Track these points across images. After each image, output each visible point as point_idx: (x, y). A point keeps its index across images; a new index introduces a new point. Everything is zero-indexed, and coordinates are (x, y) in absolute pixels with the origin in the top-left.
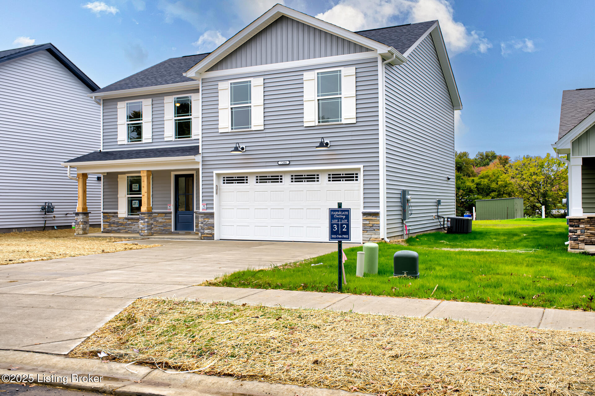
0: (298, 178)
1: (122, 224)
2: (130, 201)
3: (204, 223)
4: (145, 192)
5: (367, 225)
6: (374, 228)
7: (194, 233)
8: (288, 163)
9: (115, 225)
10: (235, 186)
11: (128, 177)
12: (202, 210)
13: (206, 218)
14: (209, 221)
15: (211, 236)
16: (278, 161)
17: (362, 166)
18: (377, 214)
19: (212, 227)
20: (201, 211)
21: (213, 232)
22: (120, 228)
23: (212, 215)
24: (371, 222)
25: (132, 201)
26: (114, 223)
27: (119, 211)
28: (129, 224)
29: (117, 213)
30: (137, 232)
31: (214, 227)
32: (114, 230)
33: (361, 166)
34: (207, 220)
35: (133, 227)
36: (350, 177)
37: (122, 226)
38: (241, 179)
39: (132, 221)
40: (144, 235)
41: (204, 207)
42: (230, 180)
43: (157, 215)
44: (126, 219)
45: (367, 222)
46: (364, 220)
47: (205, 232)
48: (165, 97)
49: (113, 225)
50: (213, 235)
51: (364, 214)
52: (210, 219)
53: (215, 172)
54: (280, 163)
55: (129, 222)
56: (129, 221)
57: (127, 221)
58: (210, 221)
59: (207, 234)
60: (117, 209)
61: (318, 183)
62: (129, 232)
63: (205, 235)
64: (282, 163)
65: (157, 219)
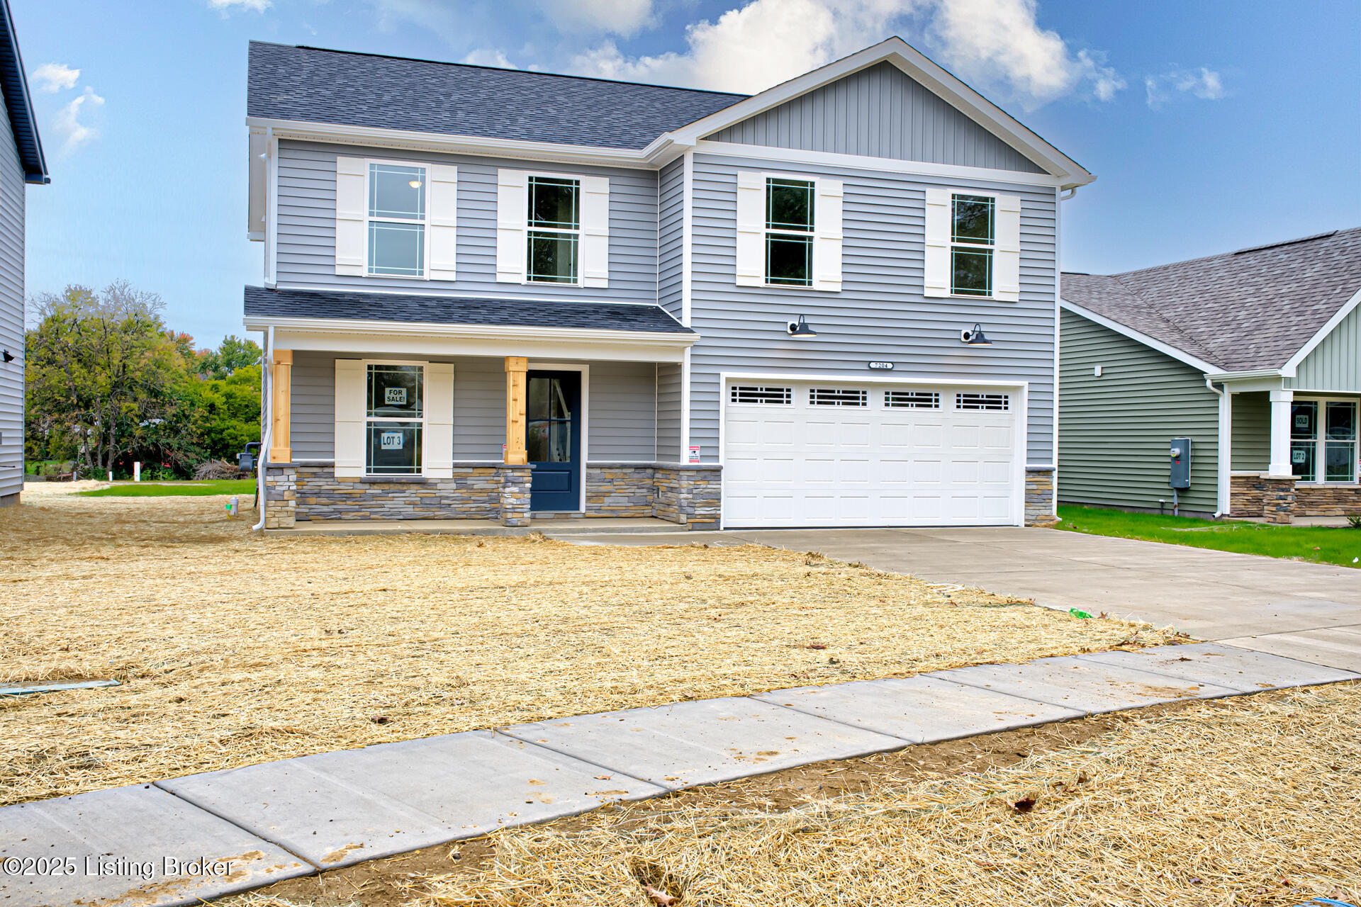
0: (900, 398)
1: (349, 496)
2: (374, 434)
3: (695, 491)
4: (521, 414)
5: (1034, 492)
6: (1045, 497)
7: (581, 516)
8: (890, 366)
9: (325, 501)
10: (761, 409)
11: (370, 367)
12: (690, 461)
13: (702, 480)
14: (709, 486)
15: (713, 521)
16: (870, 362)
17: (1027, 382)
18: (1048, 472)
19: (714, 500)
20: (685, 461)
21: (718, 512)
22: (341, 506)
23: (717, 471)
24: (1041, 487)
25: (378, 433)
26: (318, 494)
27: (338, 460)
28: (374, 496)
29: (332, 465)
30: (401, 517)
31: (719, 499)
32: (319, 514)
33: (1024, 383)
34: (703, 485)
35: (389, 504)
36: (995, 402)
37: (348, 502)
38: (776, 395)
39: (386, 487)
40: (519, 524)
41: (694, 455)
42: (747, 394)
43: (470, 470)
44: (363, 481)
45: (1034, 487)
46: (1028, 483)
47: (696, 513)
48: (500, 171)
49: (313, 500)
50: (717, 518)
51: (1030, 472)
52: (711, 482)
53: (725, 374)
54: (873, 365)
55: (376, 490)
56: (375, 487)
57: (367, 486)
58: (712, 486)
59: (704, 516)
60: (332, 453)
61: (936, 410)
62: (372, 516)
63: (697, 520)
64: (878, 366)
65: (469, 482)
